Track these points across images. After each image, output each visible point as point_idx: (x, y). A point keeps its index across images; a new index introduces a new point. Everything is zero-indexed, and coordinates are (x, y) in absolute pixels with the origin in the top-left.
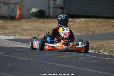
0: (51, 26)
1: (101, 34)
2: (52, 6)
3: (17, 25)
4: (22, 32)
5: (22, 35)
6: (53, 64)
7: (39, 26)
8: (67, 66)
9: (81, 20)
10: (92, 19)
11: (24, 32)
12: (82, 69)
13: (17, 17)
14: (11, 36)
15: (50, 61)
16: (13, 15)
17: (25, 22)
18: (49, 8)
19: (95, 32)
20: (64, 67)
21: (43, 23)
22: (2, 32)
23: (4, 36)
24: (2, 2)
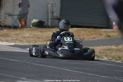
0: (48, 34)
1: (90, 41)
2: (50, 17)
3: (18, 33)
4: (23, 39)
5: (21, 42)
6: (38, 65)
7: (38, 34)
8: (50, 67)
9: (73, 29)
10: (83, 29)
11: (24, 40)
12: (62, 69)
13: (20, 26)
14: (12, 42)
15: (37, 63)
16: (16, 25)
17: (26, 31)
18: (48, 19)
19: (84, 40)
20: (47, 67)
21: (41, 32)
22: (5, 39)
23: (5, 42)
24: (8, 14)
